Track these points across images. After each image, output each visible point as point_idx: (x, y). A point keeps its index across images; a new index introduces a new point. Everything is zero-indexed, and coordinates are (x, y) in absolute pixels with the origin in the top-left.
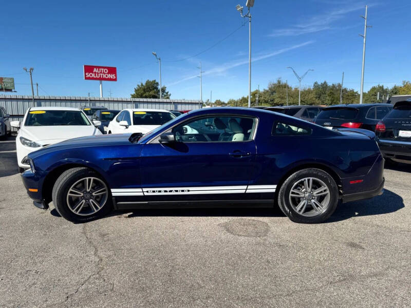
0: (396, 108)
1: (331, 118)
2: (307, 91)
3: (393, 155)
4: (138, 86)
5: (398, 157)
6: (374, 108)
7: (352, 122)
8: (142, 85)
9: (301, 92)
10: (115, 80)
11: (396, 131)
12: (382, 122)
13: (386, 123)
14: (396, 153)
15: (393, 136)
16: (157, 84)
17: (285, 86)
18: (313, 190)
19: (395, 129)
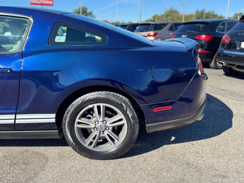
0: (242, 21)
1: (187, 31)
2: (190, 16)
3: (234, 65)
4: (74, 10)
5: (239, 67)
6: (225, 23)
7: (204, 35)
8: (76, 10)
9: (185, 15)
10: (52, 5)
11: (239, 42)
12: (228, 35)
13: (231, 35)
14: (237, 64)
15: (236, 48)
16: (87, 9)
17: (176, 12)
18: (106, 119)
19: (238, 41)
